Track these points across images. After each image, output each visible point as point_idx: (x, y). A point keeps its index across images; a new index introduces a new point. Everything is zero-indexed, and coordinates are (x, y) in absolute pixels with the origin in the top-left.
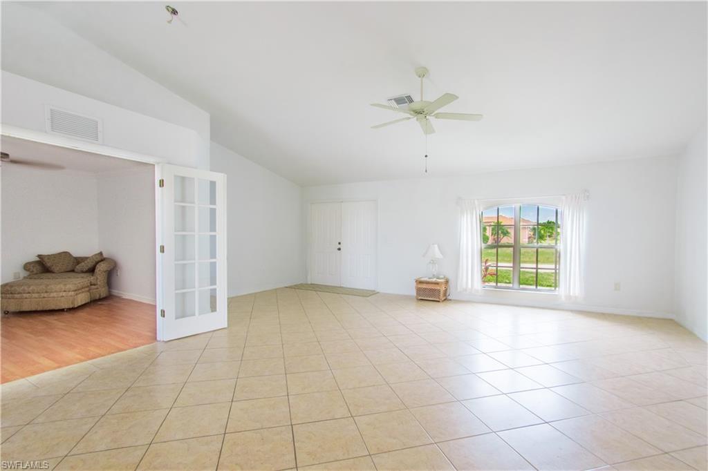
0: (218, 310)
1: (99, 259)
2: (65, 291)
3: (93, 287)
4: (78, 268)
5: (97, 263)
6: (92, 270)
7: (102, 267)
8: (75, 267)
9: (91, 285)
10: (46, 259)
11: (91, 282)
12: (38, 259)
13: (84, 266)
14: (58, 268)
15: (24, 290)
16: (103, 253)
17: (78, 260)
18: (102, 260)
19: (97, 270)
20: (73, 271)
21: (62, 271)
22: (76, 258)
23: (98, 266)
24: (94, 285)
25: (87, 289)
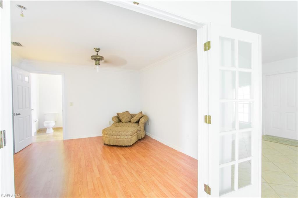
0: (252, 182)
1: (141, 116)
2: (127, 136)
3: (139, 132)
4: (132, 120)
5: (140, 118)
6: (138, 122)
7: (142, 121)
8: (131, 120)
9: (138, 131)
10: (120, 115)
11: (138, 129)
12: (117, 115)
13: (135, 119)
14: (124, 120)
15: (111, 134)
16: (142, 112)
17: (132, 116)
18: (142, 117)
19: (140, 122)
20: (130, 122)
21: (126, 122)
22: (131, 114)
23: (140, 120)
24: (139, 131)
25: (136, 134)
